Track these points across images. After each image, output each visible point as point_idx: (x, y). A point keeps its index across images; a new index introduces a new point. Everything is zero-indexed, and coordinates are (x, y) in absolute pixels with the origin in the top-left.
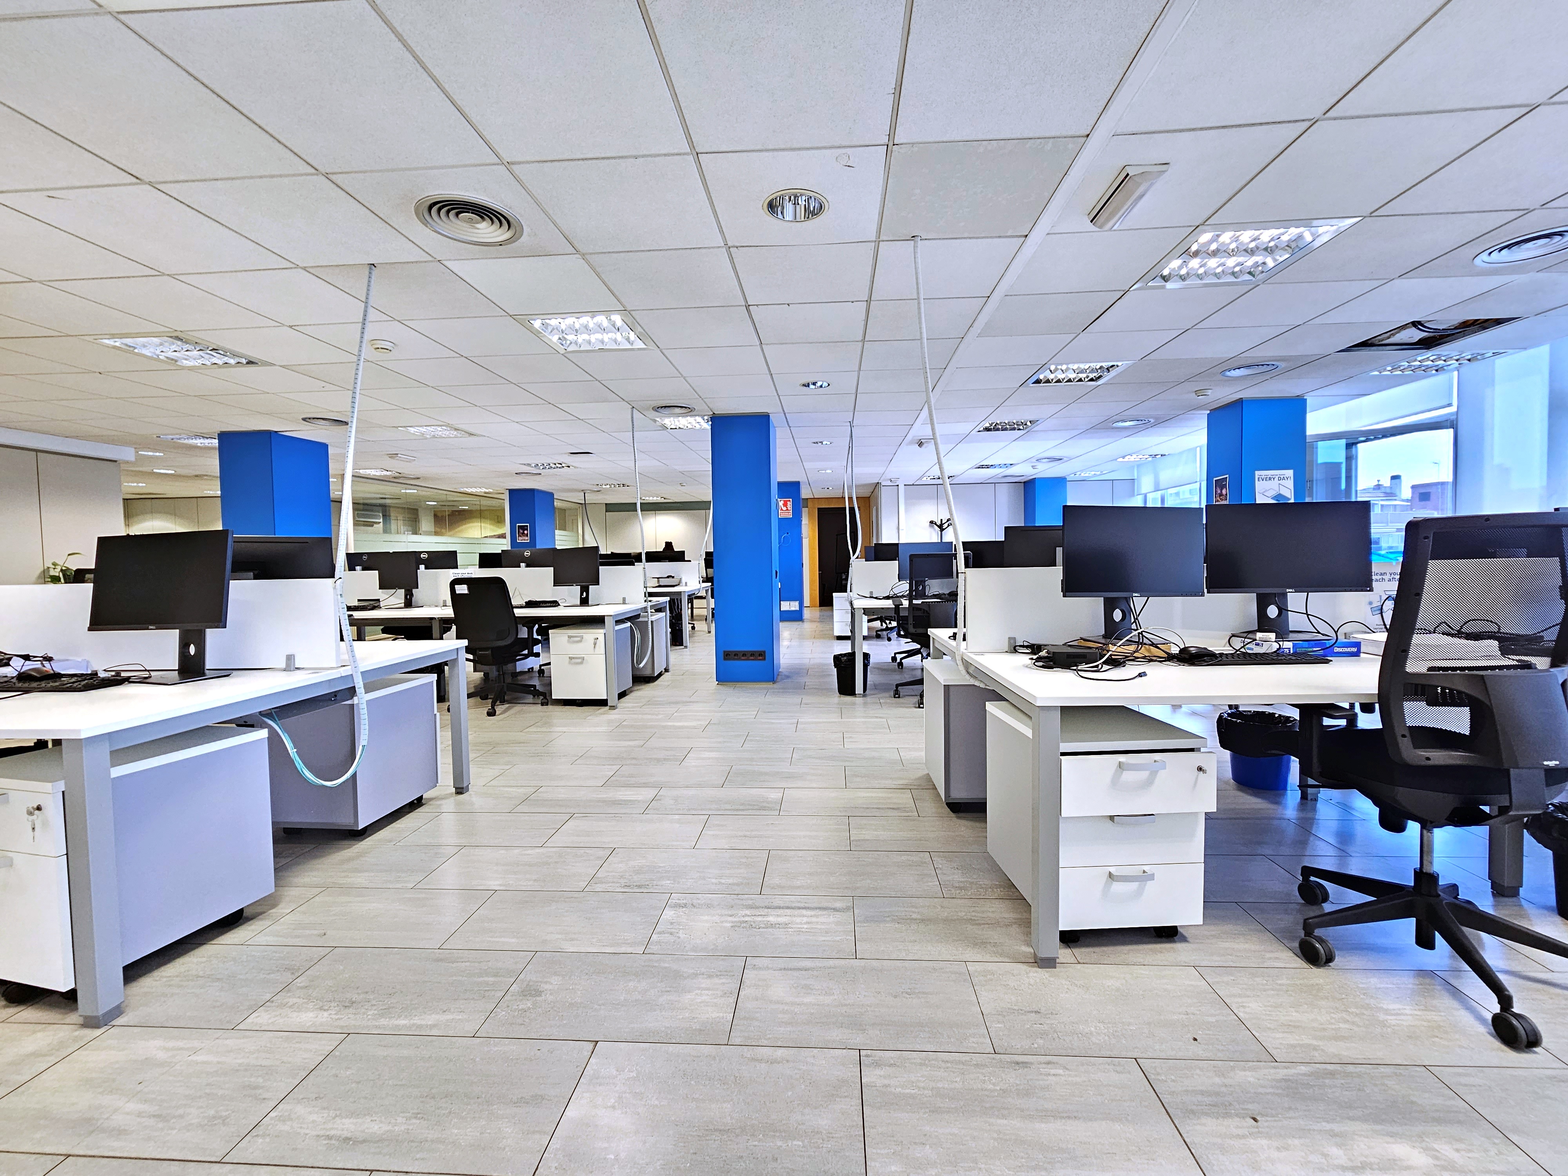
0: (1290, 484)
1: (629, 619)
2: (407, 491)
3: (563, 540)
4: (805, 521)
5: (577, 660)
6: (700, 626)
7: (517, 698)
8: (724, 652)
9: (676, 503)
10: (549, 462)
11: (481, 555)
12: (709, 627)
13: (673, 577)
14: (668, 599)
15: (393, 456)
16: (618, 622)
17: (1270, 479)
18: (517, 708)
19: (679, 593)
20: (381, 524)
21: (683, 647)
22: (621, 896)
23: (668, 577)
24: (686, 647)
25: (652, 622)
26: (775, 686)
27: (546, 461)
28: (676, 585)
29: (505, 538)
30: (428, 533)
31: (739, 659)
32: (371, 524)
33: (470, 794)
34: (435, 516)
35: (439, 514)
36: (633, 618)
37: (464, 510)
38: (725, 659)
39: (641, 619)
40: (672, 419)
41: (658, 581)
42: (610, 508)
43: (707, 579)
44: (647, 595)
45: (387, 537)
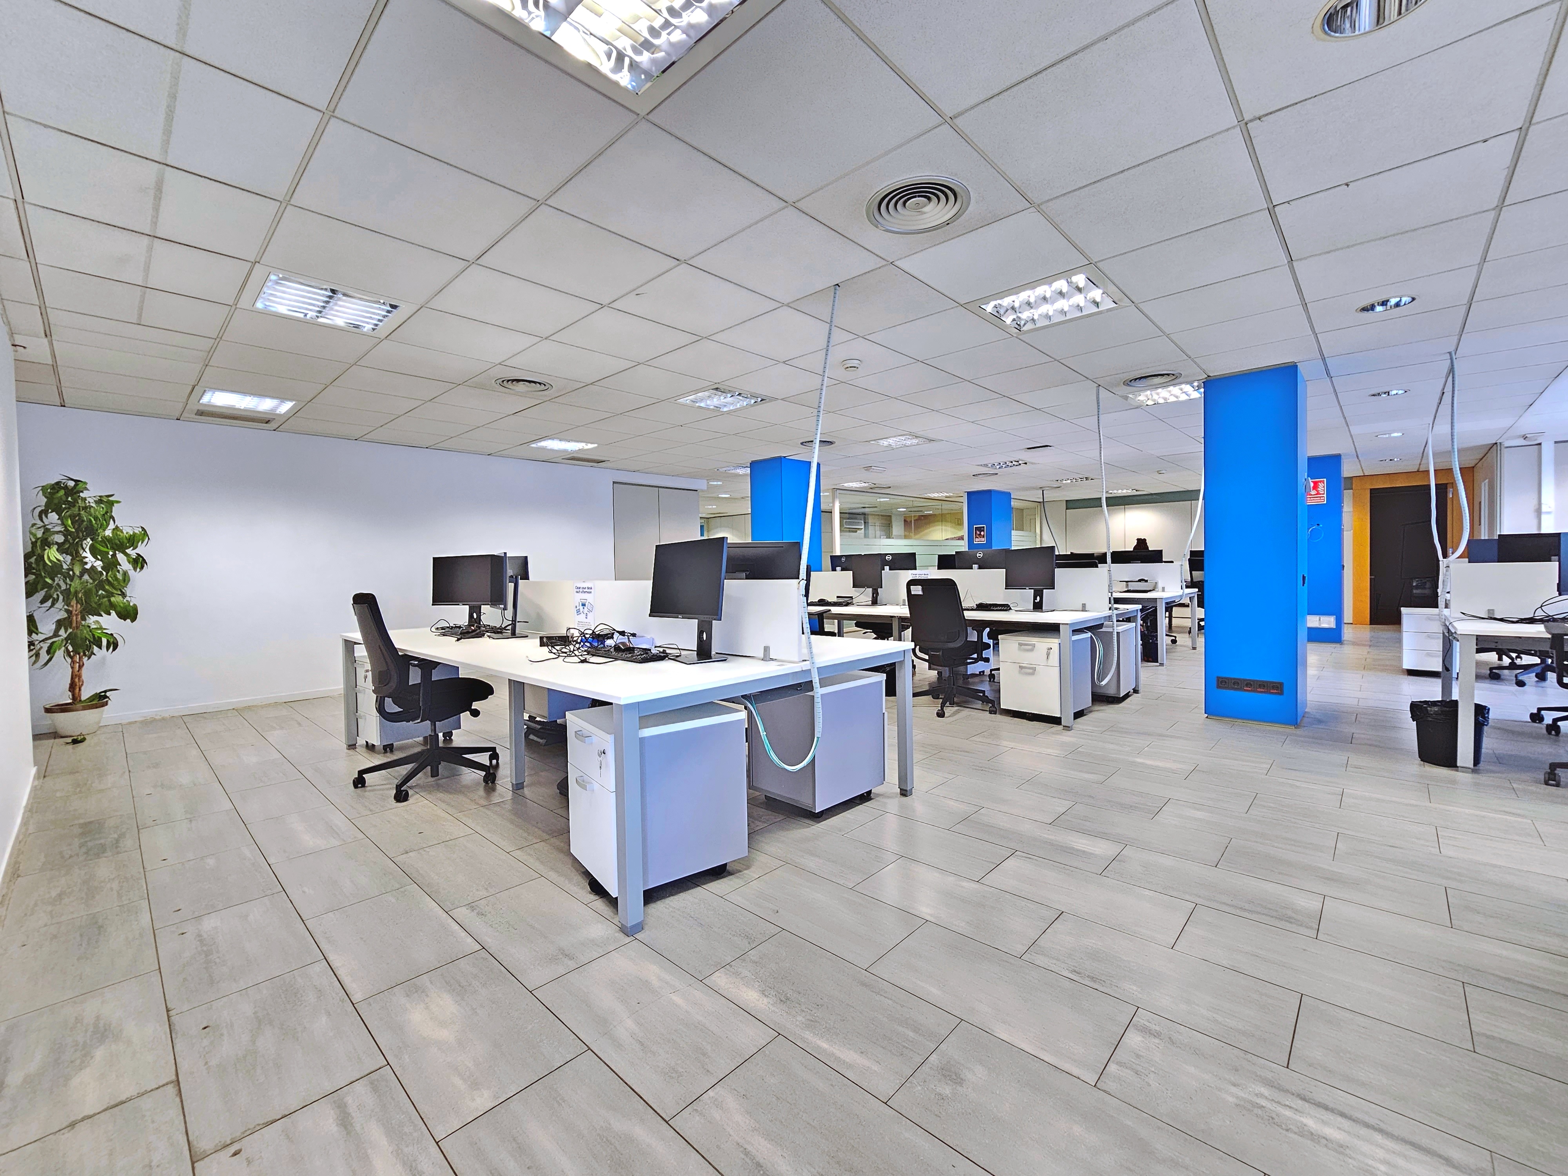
1: (1090, 629)
2: (881, 500)
3: (1019, 541)
4: (1347, 507)
5: (1028, 670)
6: (1183, 639)
7: (965, 702)
8: (1218, 678)
9: (1152, 494)
10: (1005, 461)
11: (939, 556)
12: (1194, 642)
13: (1146, 581)
14: (1140, 607)
15: (868, 468)
16: (1076, 631)
18: (966, 712)
19: (1155, 600)
20: (863, 530)
21: (1158, 664)
22: (1067, 984)
23: (1140, 581)
24: (1162, 665)
25: (1118, 633)
26: (1299, 732)
27: (1002, 459)
28: (1150, 591)
29: (963, 540)
30: (899, 537)
31: (1241, 689)
32: (855, 531)
33: (913, 799)
34: (905, 521)
35: (908, 520)
36: (1095, 628)
37: (930, 515)
38: (1218, 687)
39: (1104, 629)
40: (1148, 392)
41: (1127, 586)
42: (1071, 504)
43: (1191, 584)
44: (1112, 602)
45: (867, 541)
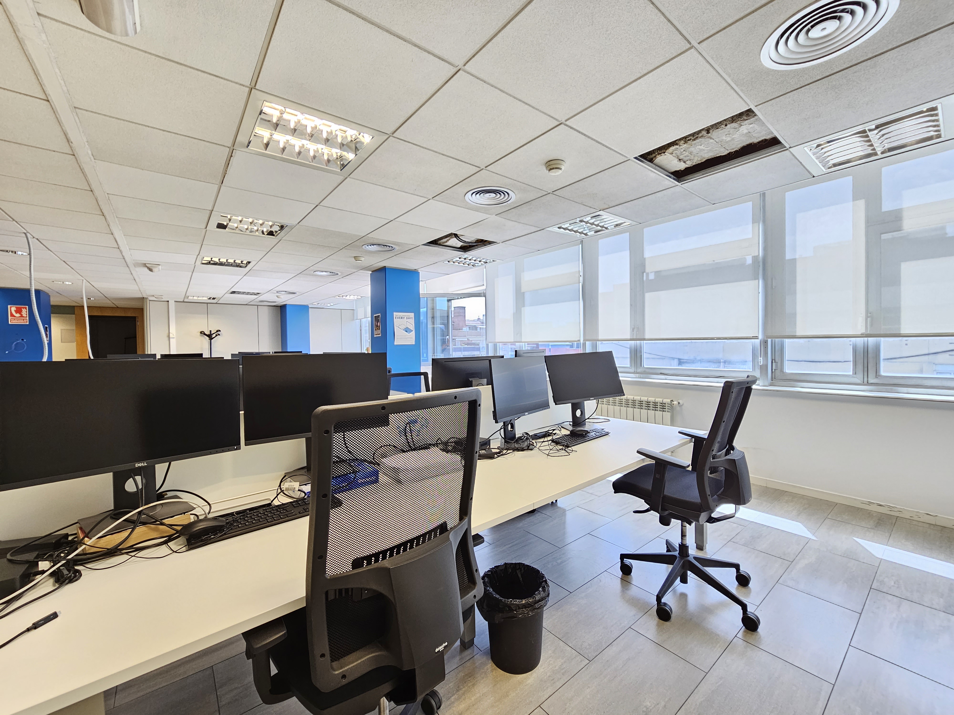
0: (412, 321)
17: (402, 318)
